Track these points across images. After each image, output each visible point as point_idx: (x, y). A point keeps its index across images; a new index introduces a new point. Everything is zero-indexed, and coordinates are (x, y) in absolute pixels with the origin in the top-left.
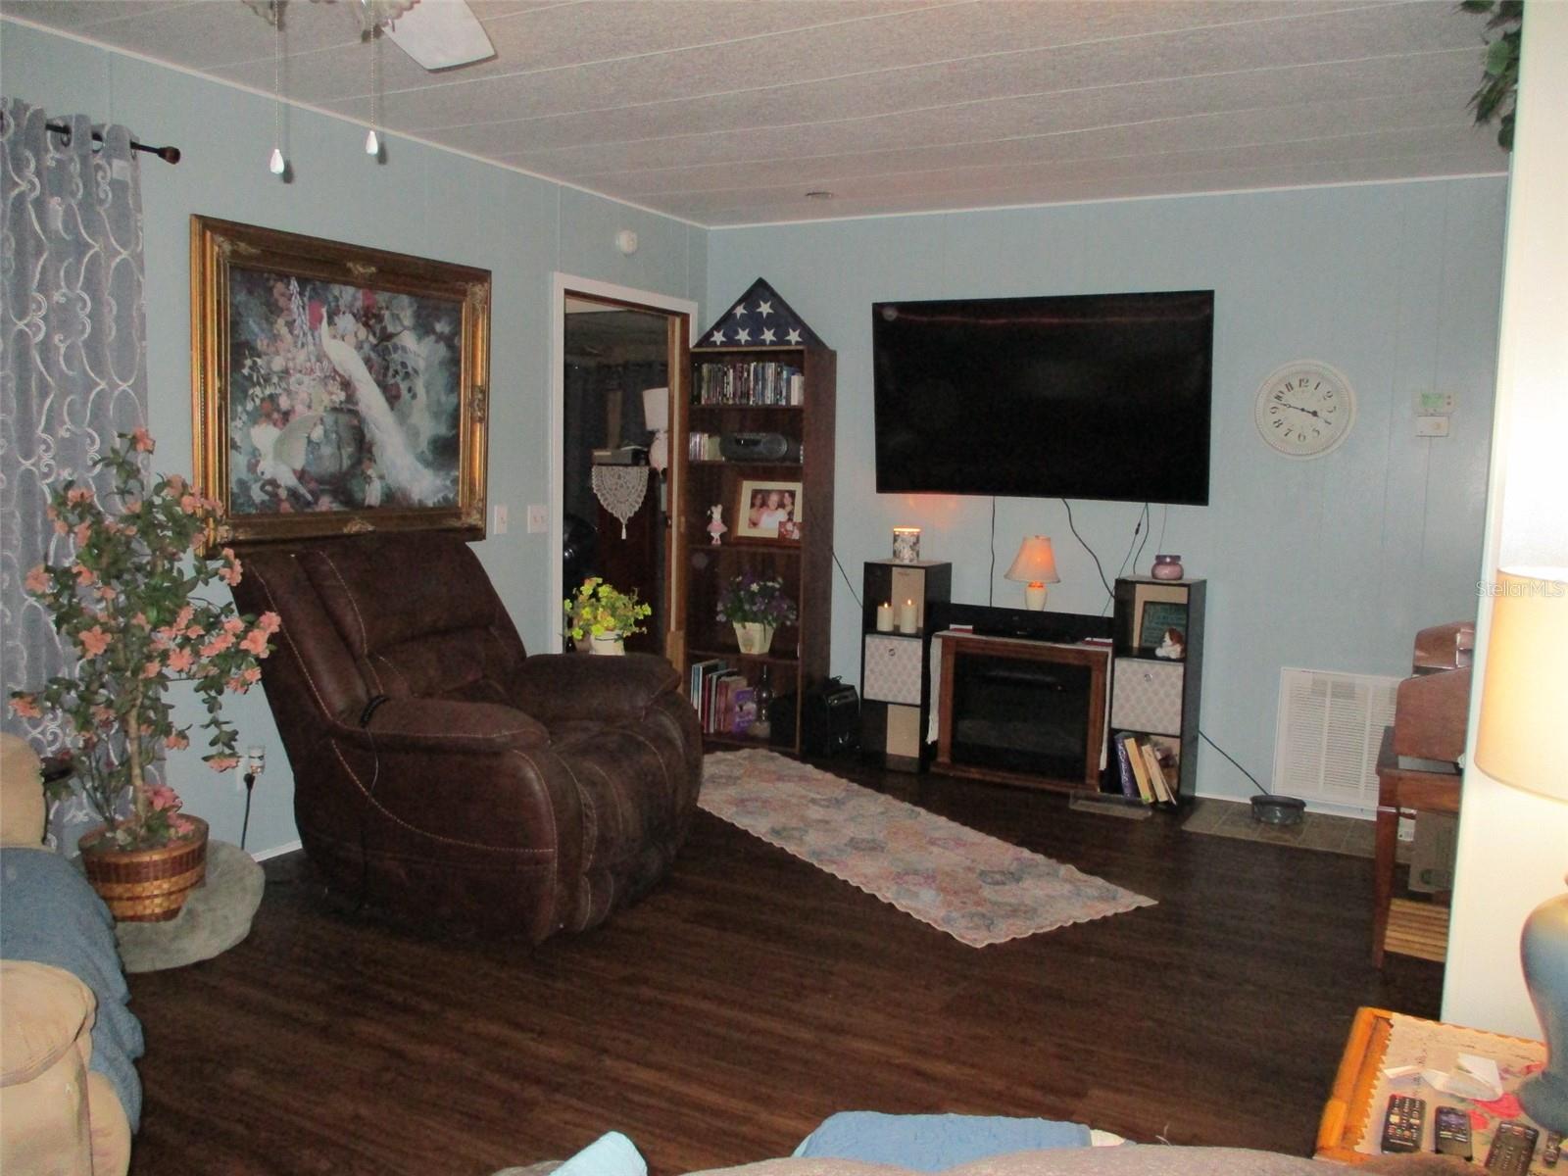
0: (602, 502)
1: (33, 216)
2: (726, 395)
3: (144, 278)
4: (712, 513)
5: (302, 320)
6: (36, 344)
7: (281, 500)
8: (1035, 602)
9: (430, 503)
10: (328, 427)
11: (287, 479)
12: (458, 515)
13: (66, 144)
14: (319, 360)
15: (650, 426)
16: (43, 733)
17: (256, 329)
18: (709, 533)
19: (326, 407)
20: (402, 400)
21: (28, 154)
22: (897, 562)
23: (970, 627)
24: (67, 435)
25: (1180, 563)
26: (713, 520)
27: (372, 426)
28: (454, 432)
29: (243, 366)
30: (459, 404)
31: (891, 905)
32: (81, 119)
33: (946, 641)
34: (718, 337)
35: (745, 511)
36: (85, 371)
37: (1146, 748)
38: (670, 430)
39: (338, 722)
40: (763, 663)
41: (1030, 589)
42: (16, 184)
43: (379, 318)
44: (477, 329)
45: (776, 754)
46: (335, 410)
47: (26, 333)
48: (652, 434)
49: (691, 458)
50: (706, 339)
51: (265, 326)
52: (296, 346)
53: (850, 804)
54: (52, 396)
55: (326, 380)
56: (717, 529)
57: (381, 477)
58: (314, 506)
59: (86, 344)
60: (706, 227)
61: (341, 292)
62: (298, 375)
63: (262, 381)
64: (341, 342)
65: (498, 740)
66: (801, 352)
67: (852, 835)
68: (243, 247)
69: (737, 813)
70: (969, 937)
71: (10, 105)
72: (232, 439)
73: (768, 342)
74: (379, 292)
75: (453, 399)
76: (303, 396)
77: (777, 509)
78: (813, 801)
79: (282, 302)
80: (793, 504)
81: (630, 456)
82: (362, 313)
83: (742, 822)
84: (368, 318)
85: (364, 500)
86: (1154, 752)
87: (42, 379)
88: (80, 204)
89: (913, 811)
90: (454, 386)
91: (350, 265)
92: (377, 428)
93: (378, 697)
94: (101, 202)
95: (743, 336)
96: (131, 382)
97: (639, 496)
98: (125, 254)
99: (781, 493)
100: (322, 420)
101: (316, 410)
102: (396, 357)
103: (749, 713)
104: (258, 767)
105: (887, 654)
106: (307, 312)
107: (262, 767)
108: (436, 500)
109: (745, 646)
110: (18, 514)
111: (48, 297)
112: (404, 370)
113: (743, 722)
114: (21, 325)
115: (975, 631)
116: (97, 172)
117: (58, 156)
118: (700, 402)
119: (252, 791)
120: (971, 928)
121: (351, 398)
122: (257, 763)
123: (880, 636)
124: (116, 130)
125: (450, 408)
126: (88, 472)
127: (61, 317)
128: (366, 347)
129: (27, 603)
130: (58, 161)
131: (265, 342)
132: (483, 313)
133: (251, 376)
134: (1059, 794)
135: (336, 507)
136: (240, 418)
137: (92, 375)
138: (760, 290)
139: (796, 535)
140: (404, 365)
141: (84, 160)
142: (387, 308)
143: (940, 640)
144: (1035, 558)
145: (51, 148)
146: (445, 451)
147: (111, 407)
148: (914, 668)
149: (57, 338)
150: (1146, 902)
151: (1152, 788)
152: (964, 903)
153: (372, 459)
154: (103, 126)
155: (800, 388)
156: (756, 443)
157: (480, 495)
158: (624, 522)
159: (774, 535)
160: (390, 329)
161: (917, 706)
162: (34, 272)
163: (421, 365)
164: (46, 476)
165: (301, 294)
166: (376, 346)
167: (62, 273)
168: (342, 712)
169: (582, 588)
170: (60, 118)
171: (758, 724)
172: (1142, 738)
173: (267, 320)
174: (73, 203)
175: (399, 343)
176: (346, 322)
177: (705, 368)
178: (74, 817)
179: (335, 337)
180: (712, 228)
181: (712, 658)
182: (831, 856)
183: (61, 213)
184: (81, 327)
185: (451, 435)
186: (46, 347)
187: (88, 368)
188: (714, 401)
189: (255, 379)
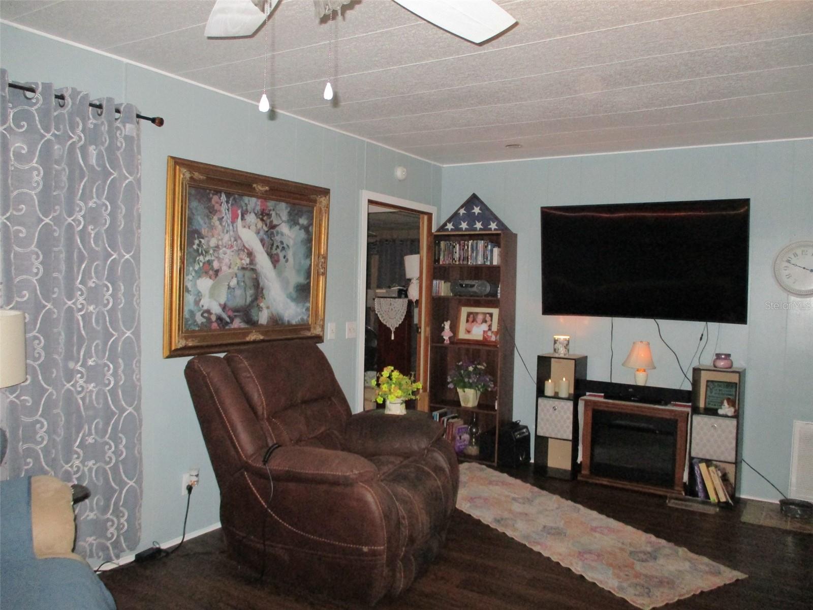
0: (380, 318)
1: (80, 156)
2: (454, 259)
3: (140, 192)
4: (444, 325)
5: (227, 217)
6: (78, 231)
7: (212, 322)
8: (640, 380)
9: (294, 322)
10: (239, 279)
11: (216, 310)
12: (309, 329)
13: (100, 115)
14: (236, 240)
15: (408, 276)
16: (71, 467)
17: (201, 222)
18: (442, 337)
19: (238, 267)
20: (280, 262)
21: (78, 119)
22: (557, 355)
23: (603, 394)
24: (93, 285)
25: (730, 358)
26: (445, 330)
27: (263, 277)
28: (308, 281)
29: (194, 244)
30: (311, 265)
31: (582, 577)
32: (110, 100)
33: (587, 403)
34: (450, 226)
35: (463, 325)
36: (106, 248)
37: (712, 469)
38: (420, 279)
39: (250, 461)
40: (473, 412)
41: (638, 372)
42: (71, 138)
43: (269, 215)
44: (322, 222)
45: (484, 467)
46: (243, 269)
47: (73, 225)
48: (410, 280)
49: (434, 294)
50: (442, 228)
51: (207, 220)
52: (223, 232)
53: (537, 501)
54: (86, 262)
55: (239, 252)
56: (447, 334)
57: (268, 308)
58: (231, 325)
59: (106, 231)
60: (441, 165)
61: (249, 201)
62: (224, 249)
63: (204, 253)
64: (248, 229)
65: (351, 476)
66: (498, 235)
67: (544, 524)
68: (197, 175)
69: (470, 507)
70: (639, 602)
71: (70, 91)
72: (186, 286)
73: (478, 229)
74: (270, 201)
75: (308, 262)
76: (226, 261)
77: (482, 323)
78: (514, 499)
79: (217, 207)
80: (491, 320)
81: (397, 292)
82: (260, 213)
83: (476, 514)
84: (264, 216)
85: (258, 321)
86: (716, 471)
87: (80, 252)
88: (106, 150)
89: (575, 507)
90: (309, 254)
91: (254, 185)
92: (267, 279)
93: (272, 446)
94: (119, 149)
95: (464, 225)
96: (131, 254)
97: (402, 315)
98: (131, 178)
99: (485, 314)
100: (236, 274)
101: (233, 269)
102: (278, 238)
103: (464, 441)
104: (195, 481)
105: (551, 410)
106: (230, 212)
107: (197, 481)
108: (297, 320)
109: (464, 402)
110: (63, 334)
111: (86, 204)
112: (282, 246)
113: (461, 446)
114: (70, 220)
115: (605, 397)
116: (117, 131)
117: (95, 122)
118: (439, 262)
119: (191, 495)
120: (639, 595)
121: (252, 262)
122: (195, 479)
123: (547, 399)
124: (129, 107)
125: (306, 267)
126: (104, 308)
127: (93, 216)
128: (262, 233)
129: (65, 388)
130: (95, 125)
131: (206, 230)
132: (326, 213)
133: (198, 250)
134: (660, 496)
135: (243, 325)
136: (191, 274)
137: (109, 250)
138: (474, 200)
139: (493, 339)
140: (282, 243)
141: (110, 126)
142: (274, 210)
143: (583, 402)
144: (640, 355)
145: (91, 117)
146: (304, 291)
147: (120, 268)
148: (568, 418)
149: (90, 227)
150: (741, 576)
151: (717, 494)
152: (627, 575)
153: (263, 297)
154: (121, 104)
155: (498, 255)
156: (472, 286)
157: (321, 317)
158: (393, 330)
159: (481, 338)
160: (275, 222)
161: (570, 440)
162: (78, 189)
163: (291, 243)
164: (80, 310)
165: (227, 202)
166: (267, 232)
167: (94, 190)
168: (252, 455)
169: (383, 373)
170: (98, 100)
171: (470, 447)
172: (709, 462)
173: (208, 216)
174: (102, 148)
175: (279, 230)
176: (251, 218)
177: (442, 244)
178: (88, 516)
179: (245, 227)
180: (444, 166)
181: (443, 408)
182: (535, 539)
183: (95, 155)
184: (104, 221)
185: (306, 282)
186: (83, 233)
187: (107, 245)
188: (447, 262)
189: (200, 251)
